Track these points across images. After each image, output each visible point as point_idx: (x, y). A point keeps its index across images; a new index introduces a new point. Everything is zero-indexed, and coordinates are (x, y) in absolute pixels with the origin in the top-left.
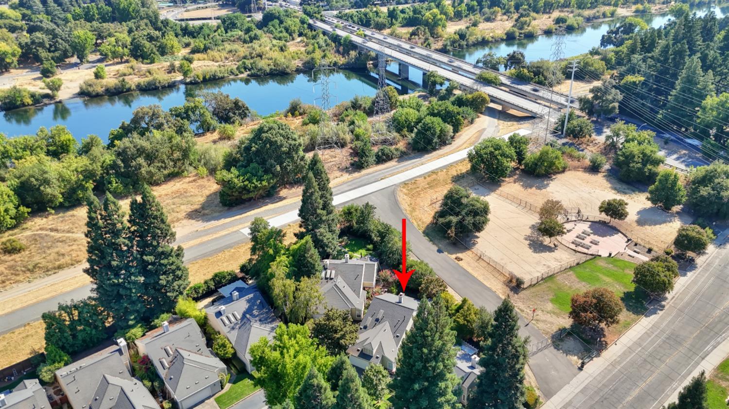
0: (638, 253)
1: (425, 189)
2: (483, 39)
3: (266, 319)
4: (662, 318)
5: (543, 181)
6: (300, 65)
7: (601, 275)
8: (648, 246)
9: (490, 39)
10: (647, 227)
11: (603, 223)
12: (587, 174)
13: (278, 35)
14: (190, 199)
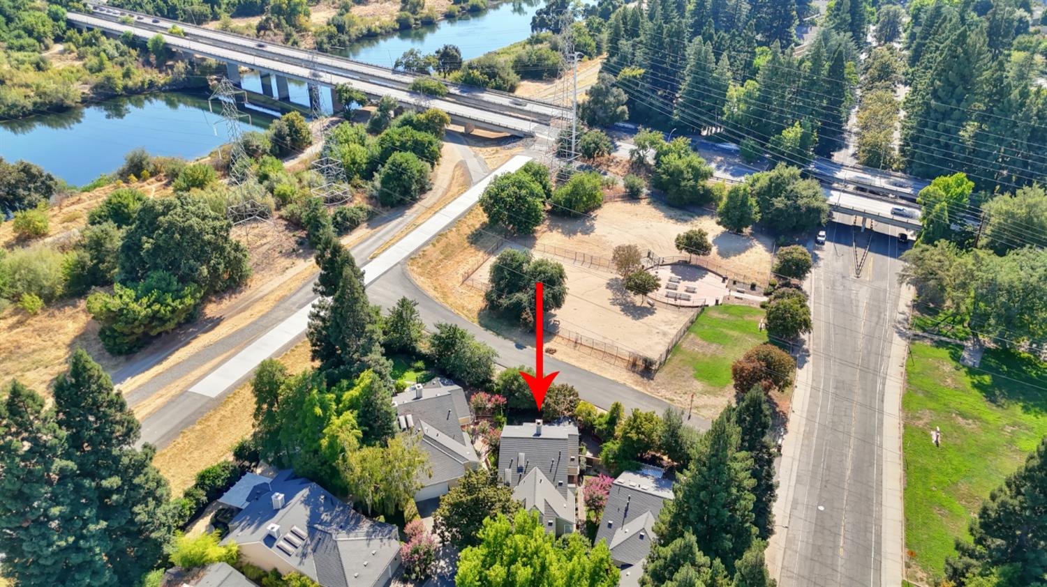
0: (743, 292)
1: (441, 261)
2: (369, 30)
3: (347, 523)
4: (816, 365)
5: (584, 222)
6: (86, 91)
7: (725, 331)
8: (750, 282)
9: (379, 30)
10: (733, 258)
11: (685, 264)
12: (629, 204)
13: (17, 43)
14: (36, 357)
